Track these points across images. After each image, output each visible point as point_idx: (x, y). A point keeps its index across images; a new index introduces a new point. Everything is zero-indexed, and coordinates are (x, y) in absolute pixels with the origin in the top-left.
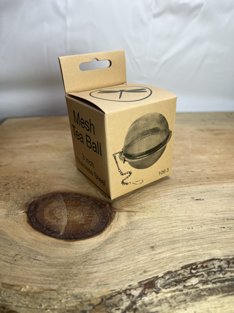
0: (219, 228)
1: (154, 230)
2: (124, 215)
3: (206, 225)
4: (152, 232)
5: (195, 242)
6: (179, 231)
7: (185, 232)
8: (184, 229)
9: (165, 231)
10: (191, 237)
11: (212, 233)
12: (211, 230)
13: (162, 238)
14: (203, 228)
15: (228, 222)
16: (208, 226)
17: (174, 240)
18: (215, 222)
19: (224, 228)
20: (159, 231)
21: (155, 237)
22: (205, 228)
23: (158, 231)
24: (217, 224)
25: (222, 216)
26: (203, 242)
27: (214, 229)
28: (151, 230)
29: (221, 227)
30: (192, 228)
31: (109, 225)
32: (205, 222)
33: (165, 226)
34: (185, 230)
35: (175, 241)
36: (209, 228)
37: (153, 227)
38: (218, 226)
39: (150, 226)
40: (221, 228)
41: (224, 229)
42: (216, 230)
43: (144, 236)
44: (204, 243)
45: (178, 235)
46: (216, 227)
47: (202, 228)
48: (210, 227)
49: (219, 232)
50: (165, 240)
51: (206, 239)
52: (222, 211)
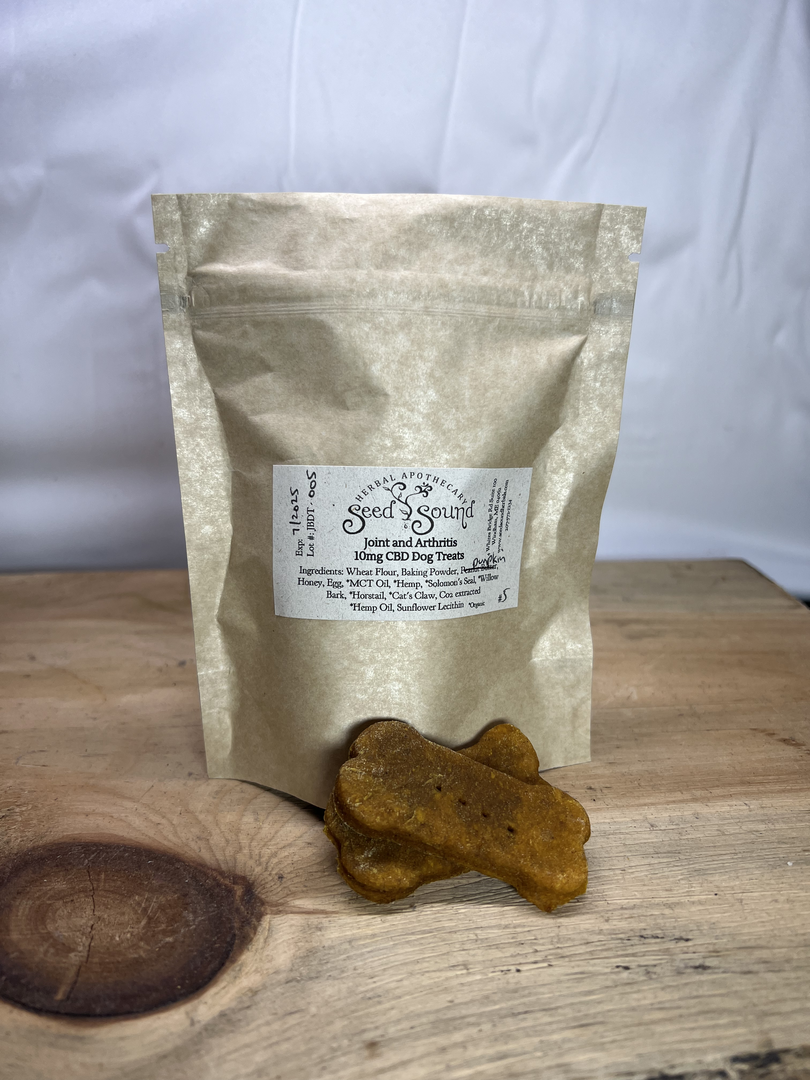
0: (608, 970)
1: (387, 981)
2: (291, 926)
3: (567, 959)
4: (379, 987)
5: (523, 1024)
6: (470, 984)
7: (491, 987)
8: (491, 975)
9: (424, 983)
10: (510, 1003)
11: (584, 987)
12: (583, 976)
13: (412, 1008)
14: (557, 971)
15: (643, 949)
16: (573, 964)
17: (450, 1014)
18: (600, 948)
19: (627, 968)
20: (405, 983)
21: (387, 1005)
22: (561, 969)
23: (399, 984)
24: (605, 954)
25: (623, 925)
26: (550, 1023)
27: (592, 975)
28: (374, 980)
29: (618, 967)
30: (518, 971)
31: (233, 961)
32: (565, 950)
33: (426, 965)
34: (492, 979)
35: (454, 1019)
36: (577, 970)
37: (384, 970)
38: (606, 961)
39: (376, 964)
40: (617, 970)
41: (625, 975)
42: (600, 977)
43: (349, 1000)
44: (554, 1026)
45: (468, 997)
46: (598, 966)
47: (551, 970)
48: (578, 966)
49: (609, 983)
50: (419, 1016)
51: (560, 1011)
52: (626, 909)
